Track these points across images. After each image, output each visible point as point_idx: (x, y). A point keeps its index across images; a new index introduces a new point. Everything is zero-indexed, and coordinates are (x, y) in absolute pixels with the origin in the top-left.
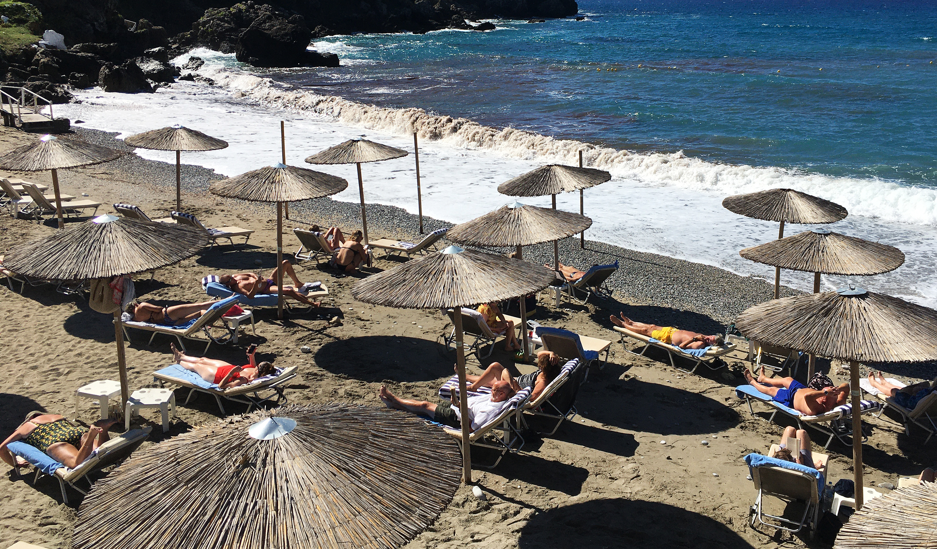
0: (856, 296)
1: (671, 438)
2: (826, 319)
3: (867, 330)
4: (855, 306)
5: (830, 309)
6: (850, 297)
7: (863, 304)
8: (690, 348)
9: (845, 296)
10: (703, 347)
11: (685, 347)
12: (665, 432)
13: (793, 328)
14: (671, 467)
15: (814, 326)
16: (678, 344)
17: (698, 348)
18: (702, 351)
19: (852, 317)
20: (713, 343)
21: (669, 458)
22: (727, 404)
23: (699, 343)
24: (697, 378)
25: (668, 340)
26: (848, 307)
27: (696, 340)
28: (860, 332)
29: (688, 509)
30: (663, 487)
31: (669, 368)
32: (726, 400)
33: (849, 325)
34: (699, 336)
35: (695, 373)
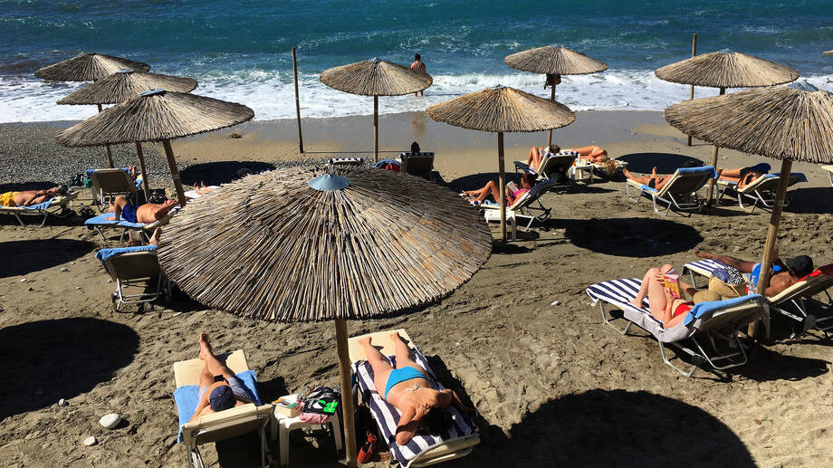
0: (156, 94)
1: (30, 276)
2: (135, 115)
3: (169, 116)
4: (157, 102)
5: (137, 108)
6: (151, 95)
7: (163, 99)
8: (35, 203)
9: (147, 96)
10: (47, 199)
11: (29, 204)
12: (23, 273)
13: (108, 129)
14: (34, 295)
15: (125, 123)
16: (22, 204)
17: (42, 201)
18: (47, 203)
19: (156, 109)
20: (56, 194)
21: (31, 290)
22: (80, 239)
23: (43, 197)
24: (48, 228)
25: (12, 203)
26: (151, 104)
27: (39, 195)
28: (164, 118)
29: (57, 318)
30: (30, 311)
31: (19, 228)
32: (80, 236)
33: (154, 117)
34: (41, 192)
35: (46, 225)
